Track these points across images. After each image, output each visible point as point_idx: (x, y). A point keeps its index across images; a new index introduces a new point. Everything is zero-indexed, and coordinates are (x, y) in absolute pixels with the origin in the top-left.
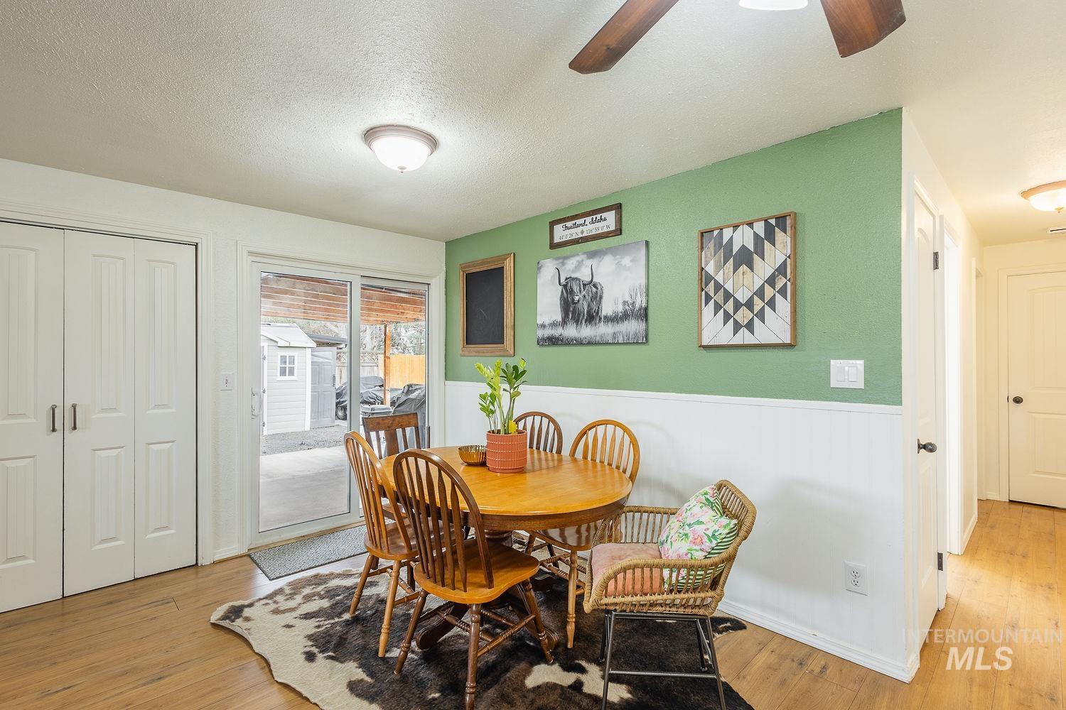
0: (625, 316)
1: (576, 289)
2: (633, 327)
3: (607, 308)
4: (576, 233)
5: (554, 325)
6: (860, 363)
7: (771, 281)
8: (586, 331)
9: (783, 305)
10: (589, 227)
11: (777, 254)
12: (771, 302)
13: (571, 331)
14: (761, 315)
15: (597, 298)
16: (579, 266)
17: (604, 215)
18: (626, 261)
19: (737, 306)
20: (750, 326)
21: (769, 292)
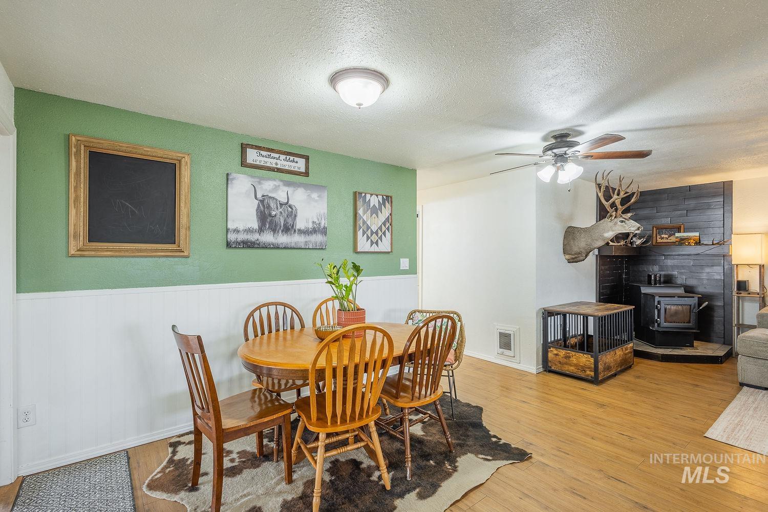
0: (314, 231)
1: (272, 205)
2: (318, 238)
3: (300, 224)
4: (271, 163)
5: (249, 231)
6: (408, 260)
7: (384, 224)
8: (283, 239)
9: (388, 234)
10: (282, 162)
11: (385, 213)
12: (384, 233)
13: (267, 237)
14: (381, 238)
15: (293, 215)
16: (276, 188)
17: (296, 159)
18: (315, 195)
19: (372, 233)
20: (377, 243)
21: (384, 229)
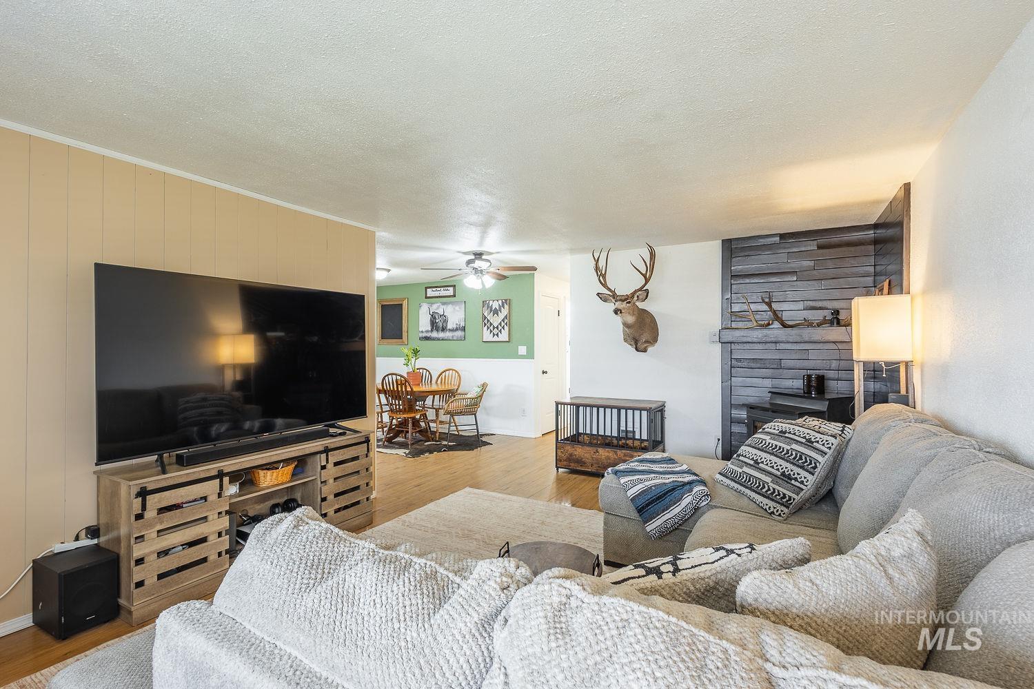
0: (457, 329)
1: (437, 317)
2: (459, 333)
3: (450, 326)
4: (437, 294)
5: (427, 331)
6: (525, 347)
7: (503, 320)
8: (441, 335)
9: (506, 329)
10: (443, 292)
11: (505, 312)
12: (503, 328)
13: (435, 334)
14: (500, 331)
15: (446, 321)
16: (438, 308)
17: (449, 288)
18: (457, 308)
19: (494, 328)
20: (497, 335)
21: (503, 324)
